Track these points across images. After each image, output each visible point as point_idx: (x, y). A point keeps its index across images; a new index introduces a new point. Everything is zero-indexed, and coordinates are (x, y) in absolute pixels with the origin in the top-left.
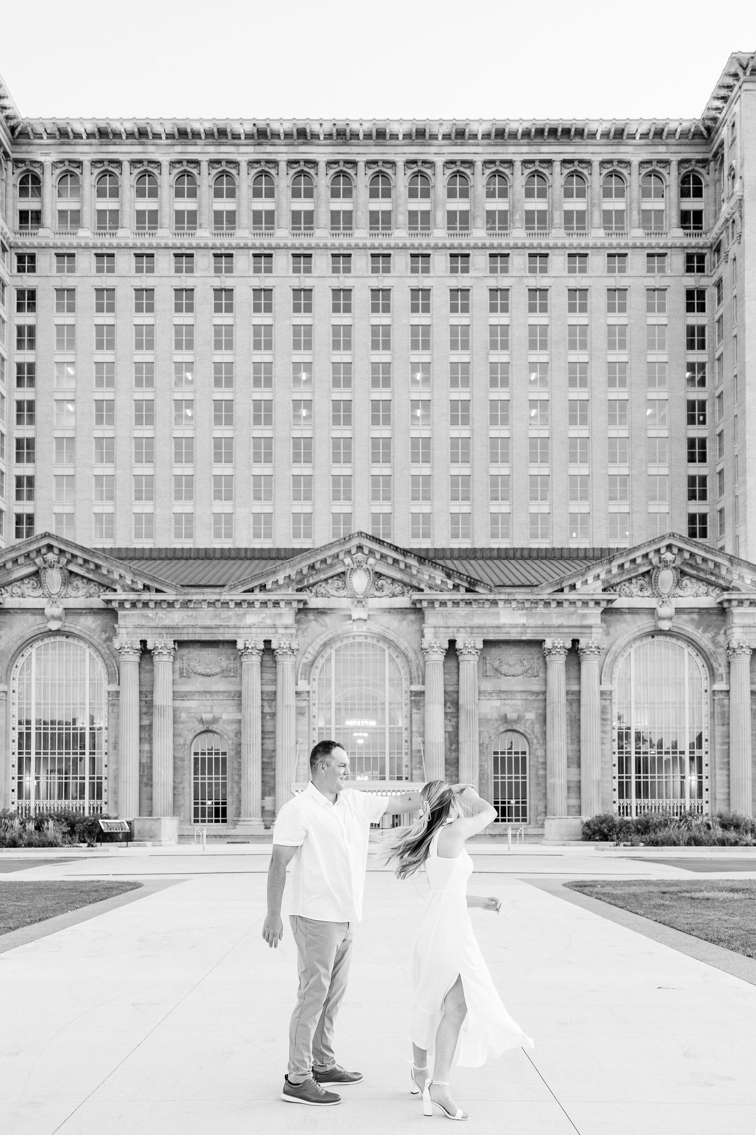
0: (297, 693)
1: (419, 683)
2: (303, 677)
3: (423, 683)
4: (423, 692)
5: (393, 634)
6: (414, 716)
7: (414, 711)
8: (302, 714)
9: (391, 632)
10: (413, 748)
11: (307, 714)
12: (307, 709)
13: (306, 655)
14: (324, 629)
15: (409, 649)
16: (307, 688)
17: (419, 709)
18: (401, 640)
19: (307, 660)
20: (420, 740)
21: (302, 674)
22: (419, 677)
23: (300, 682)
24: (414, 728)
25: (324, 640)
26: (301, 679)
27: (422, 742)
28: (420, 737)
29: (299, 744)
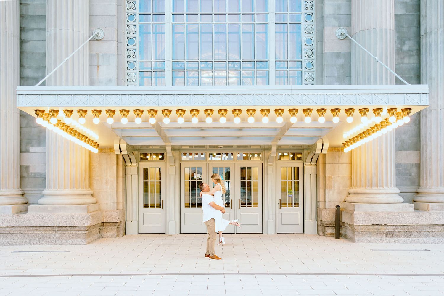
10: (326, 49)
24: (328, 10)
27: (343, 37)
28: (339, 26)
29: (98, 40)
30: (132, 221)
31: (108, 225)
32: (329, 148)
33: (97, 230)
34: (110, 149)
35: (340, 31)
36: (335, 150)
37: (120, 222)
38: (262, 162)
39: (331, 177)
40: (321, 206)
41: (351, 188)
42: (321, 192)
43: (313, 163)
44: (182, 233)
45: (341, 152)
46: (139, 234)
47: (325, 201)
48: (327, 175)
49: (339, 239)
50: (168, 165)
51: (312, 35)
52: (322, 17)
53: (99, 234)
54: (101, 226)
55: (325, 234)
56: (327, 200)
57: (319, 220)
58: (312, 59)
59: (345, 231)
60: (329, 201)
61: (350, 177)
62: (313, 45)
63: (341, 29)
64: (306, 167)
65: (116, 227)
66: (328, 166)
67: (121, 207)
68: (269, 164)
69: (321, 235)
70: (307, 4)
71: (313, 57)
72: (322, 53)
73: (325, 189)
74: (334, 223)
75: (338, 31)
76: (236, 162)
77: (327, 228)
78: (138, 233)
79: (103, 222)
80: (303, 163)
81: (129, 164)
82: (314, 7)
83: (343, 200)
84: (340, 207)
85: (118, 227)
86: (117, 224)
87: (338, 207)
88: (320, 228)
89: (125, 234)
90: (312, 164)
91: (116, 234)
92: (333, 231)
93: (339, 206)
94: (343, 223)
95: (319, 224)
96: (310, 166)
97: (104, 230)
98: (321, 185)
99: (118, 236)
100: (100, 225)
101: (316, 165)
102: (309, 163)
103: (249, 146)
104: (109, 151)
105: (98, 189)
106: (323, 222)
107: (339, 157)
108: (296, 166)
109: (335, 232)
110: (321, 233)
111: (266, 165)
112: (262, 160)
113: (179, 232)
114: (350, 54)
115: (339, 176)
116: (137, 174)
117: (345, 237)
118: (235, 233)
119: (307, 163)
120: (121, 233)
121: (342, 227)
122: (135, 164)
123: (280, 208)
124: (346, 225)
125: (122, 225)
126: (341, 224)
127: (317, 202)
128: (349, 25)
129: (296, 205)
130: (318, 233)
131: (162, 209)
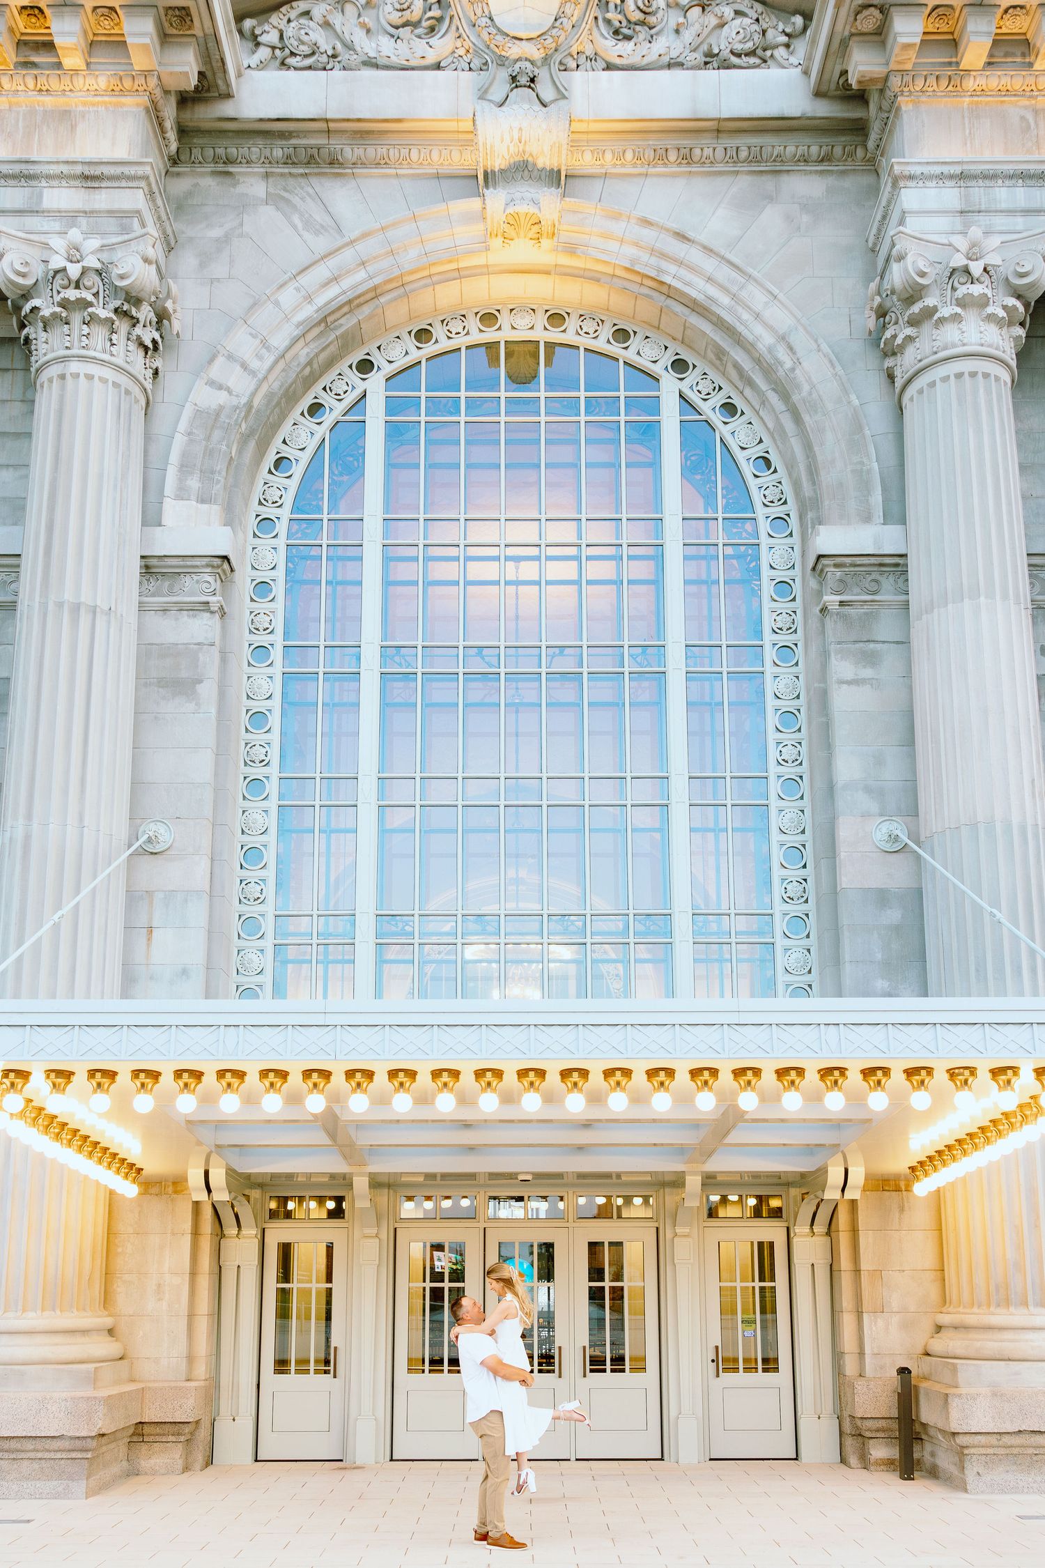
0: (150, 568)
1: (867, 518)
2: (194, 483)
3: (897, 513)
4: (896, 565)
5: (709, 265)
6: (844, 700)
7: (842, 668)
8: (183, 687)
9: (694, 255)
10: (845, 881)
11: (208, 690)
12: (210, 663)
13: (215, 371)
14: (321, 244)
15: (800, 340)
16: (218, 540)
17: (871, 659)
18: (757, 298)
19: (222, 398)
20: (881, 831)
21: (185, 468)
22: (864, 486)
23: (173, 510)
24: (847, 767)
25: (321, 300)
26: (182, 494)
27: (895, 846)
28: (881, 815)
29: (152, 853)
30: (234, 1420)
31: (158, 1430)
32: (866, 1179)
33: (121, 1448)
34: (174, 1183)
35: (885, 828)
36: (887, 1188)
37: (197, 1422)
38: (656, 1225)
39: (878, 1273)
40: (850, 1368)
41: (944, 1309)
42: (848, 1321)
43: (820, 1228)
44: (398, 1460)
45: (904, 1193)
46: (256, 1460)
47: (861, 1354)
48: (865, 1266)
49: (913, 1479)
50: (357, 1233)
51: (801, 838)
52: (831, 788)
53: (125, 1463)
54: (133, 1435)
55: (865, 1463)
56: (868, 1350)
57: (846, 1414)
58: (805, 907)
59: (933, 1454)
60: (876, 1351)
61: (939, 1273)
62: (805, 866)
63: (888, 822)
64: (796, 1241)
65: (182, 1439)
66: (865, 1239)
67: (201, 1370)
68: (678, 1230)
69: (853, 1466)
70: (783, 750)
71: (806, 901)
72: (834, 890)
73: (859, 1314)
74: (895, 1426)
75: (880, 827)
76: (575, 1225)
77: (871, 1442)
78: (254, 1458)
79: (140, 1423)
80: (788, 1229)
81: (231, 1230)
82: (804, 757)
83: (920, 1350)
84: (910, 1372)
85: (189, 1437)
86: (187, 1429)
87: (904, 1371)
88: (849, 1442)
89: (209, 1461)
90: (815, 1231)
91: (180, 1463)
92: (892, 1452)
93: (907, 1369)
94: (924, 1425)
95: (847, 1428)
96: (809, 1239)
97: (144, 1447)
98: (847, 1301)
99: (186, 1468)
100: (131, 1431)
101: (828, 1234)
102: (807, 1229)
103: (614, 1177)
104: (170, 1189)
105: (131, 1313)
106: (859, 1423)
107: (902, 1209)
108: (766, 1238)
109: (897, 1456)
110: (853, 1460)
111: (669, 1235)
112: (655, 1218)
113: (388, 1458)
114: (919, 893)
115: (903, 1271)
116: (256, 1263)
117: (934, 1473)
118: (573, 1458)
119: (801, 1229)
120: (200, 1458)
121: (922, 1439)
122: (250, 1231)
123: (718, 1376)
124: (932, 1432)
125: (203, 1433)
126: (917, 1428)
127: (837, 1356)
128: (912, 811)
129: (770, 1364)
130: (843, 1461)
131: (335, 1377)
